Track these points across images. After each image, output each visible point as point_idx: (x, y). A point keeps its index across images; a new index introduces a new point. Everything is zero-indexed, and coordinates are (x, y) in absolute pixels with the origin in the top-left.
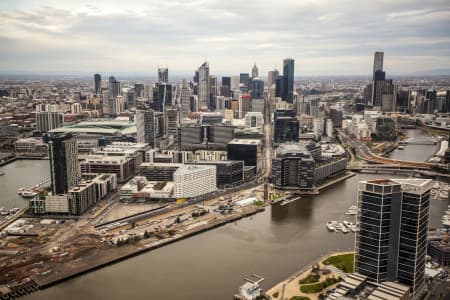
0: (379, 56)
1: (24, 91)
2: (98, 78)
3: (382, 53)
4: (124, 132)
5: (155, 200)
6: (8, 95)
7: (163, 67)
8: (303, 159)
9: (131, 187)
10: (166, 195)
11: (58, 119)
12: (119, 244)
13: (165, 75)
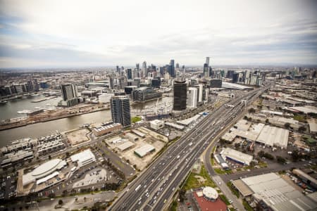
3: (209, 58)
4: (107, 84)
5: (94, 103)
8: (140, 92)
9: (89, 100)
10: (97, 102)
11: (92, 80)
12: (71, 113)
13: (138, 66)
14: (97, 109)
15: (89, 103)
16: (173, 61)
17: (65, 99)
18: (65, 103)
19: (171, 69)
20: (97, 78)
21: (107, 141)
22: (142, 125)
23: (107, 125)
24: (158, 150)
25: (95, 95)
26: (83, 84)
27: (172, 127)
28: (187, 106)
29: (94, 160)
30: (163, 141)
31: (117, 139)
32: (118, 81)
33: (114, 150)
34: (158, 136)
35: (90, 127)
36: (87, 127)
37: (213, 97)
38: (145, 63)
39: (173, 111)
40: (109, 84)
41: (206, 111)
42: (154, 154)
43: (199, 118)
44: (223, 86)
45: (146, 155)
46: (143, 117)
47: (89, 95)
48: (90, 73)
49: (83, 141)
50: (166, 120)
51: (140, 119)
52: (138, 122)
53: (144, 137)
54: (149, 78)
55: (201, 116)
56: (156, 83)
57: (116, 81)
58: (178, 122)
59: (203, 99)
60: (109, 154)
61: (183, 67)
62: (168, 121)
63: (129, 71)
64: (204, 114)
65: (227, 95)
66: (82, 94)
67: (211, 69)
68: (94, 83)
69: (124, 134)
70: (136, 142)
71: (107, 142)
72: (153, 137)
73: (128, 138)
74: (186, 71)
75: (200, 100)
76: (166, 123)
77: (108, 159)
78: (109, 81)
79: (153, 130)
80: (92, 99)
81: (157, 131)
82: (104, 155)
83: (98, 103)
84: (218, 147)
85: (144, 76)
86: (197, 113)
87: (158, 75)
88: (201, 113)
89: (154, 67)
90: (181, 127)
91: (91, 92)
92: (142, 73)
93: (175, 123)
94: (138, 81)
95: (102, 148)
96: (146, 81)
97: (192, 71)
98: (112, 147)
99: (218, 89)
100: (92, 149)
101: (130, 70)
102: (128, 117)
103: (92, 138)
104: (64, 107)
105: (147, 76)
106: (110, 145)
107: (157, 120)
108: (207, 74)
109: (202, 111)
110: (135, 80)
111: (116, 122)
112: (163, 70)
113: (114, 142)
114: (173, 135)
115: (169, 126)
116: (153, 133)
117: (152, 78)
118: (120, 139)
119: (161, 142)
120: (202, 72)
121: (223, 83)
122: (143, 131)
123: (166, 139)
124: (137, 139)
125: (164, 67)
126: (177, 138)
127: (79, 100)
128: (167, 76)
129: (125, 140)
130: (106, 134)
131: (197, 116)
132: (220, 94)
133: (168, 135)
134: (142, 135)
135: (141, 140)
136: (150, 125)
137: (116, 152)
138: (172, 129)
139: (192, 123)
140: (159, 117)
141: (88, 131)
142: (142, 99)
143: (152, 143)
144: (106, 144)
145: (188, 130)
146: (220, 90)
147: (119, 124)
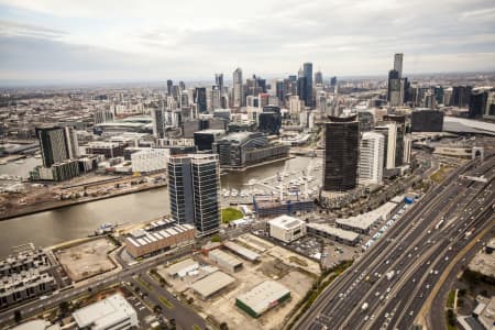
0: (399, 58)
1: (118, 95)
2: (170, 83)
3: (402, 55)
4: (147, 126)
5: (119, 173)
6: (106, 98)
7: (219, 73)
8: (233, 144)
9: (106, 164)
10: (126, 170)
11: (110, 117)
12: (63, 199)
13: (220, 79)
14: (129, 188)
15: (107, 172)
16: (309, 67)
17: (48, 163)
18: (47, 173)
19: (304, 86)
20: (121, 109)
21: (163, 272)
22: (248, 229)
23: (159, 228)
24: (297, 297)
25: (122, 151)
26: (87, 124)
27: (326, 235)
28: (360, 181)
29: (135, 322)
30: (308, 273)
31: (186, 267)
32: (174, 117)
33: (182, 295)
34: (292, 259)
35: (116, 235)
36: (108, 235)
37: (421, 158)
38: (238, 73)
39: (324, 194)
40: (152, 126)
41: (411, 194)
42: (290, 307)
43: (393, 212)
44: (445, 127)
45: (268, 310)
46: (247, 210)
47: (107, 153)
48: (102, 97)
49: (102, 272)
50: (308, 216)
51: (240, 214)
52: (238, 222)
53: (256, 262)
54: (251, 109)
55: (399, 205)
56: (270, 123)
57: (171, 118)
58: (339, 221)
59: (399, 161)
60: (171, 307)
61: (334, 81)
62: (314, 221)
63: (200, 93)
64: (406, 201)
65: (461, 151)
66: (88, 151)
67: (407, 85)
68: (114, 123)
69: (205, 253)
70: (239, 275)
71: (163, 276)
72: (279, 261)
73: (215, 263)
74: (341, 92)
75: (391, 165)
76: (311, 225)
77: (172, 321)
78: (152, 118)
79: (277, 242)
80: (114, 163)
81: (289, 246)
82: (158, 309)
83: (130, 173)
84: (462, 293)
85: (237, 105)
86: (388, 200)
87: (273, 103)
88: (398, 199)
89: (262, 83)
90: (351, 236)
91: (109, 145)
92: (232, 98)
93: (331, 223)
94: (226, 116)
95: (152, 291)
96: (244, 117)
97: (356, 90)
98: (177, 287)
99: (433, 135)
100: (127, 294)
101: (204, 89)
102: (213, 209)
103: (124, 264)
104: (46, 182)
105: (243, 104)
106: (171, 282)
107: (285, 217)
108: (398, 96)
109: (399, 193)
110: (216, 115)
111: (183, 221)
112: (283, 89)
113: (182, 273)
114: (333, 256)
115: (318, 232)
116: (277, 251)
117: (259, 110)
118: (196, 265)
119: (301, 276)
120: (384, 92)
121: (446, 119)
122: (252, 246)
123: (314, 268)
124: (238, 268)
125: (286, 82)
126: (343, 264)
127: (81, 165)
128: (295, 103)
129: (208, 269)
130: (159, 251)
131: (389, 206)
132: (440, 149)
133: (318, 256)
134: (252, 256)
135: (249, 269)
136: (268, 230)
137: (190, 301)
138: (326, 241)
139: (378, 224)
140: (290, 209)
141: (112, 246)
142: (239, 163)
143: (281, 277)
144: (163, 280)
145: (370, 243)
146: (438, 139)
147: (190, 227)
